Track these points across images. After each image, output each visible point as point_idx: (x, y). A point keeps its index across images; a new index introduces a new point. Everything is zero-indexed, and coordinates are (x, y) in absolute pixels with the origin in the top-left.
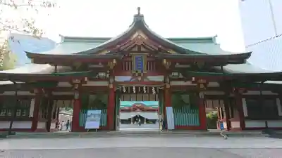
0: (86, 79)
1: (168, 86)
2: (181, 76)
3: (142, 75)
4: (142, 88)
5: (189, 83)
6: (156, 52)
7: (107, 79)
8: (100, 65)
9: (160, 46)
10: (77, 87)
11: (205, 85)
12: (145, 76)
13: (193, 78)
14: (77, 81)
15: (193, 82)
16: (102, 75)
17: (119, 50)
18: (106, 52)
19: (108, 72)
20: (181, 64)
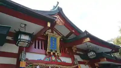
3: (56, 54)
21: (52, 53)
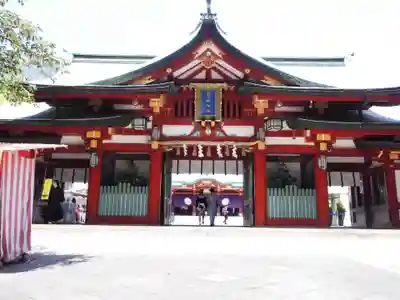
0: (110, 130)
1: (261, 146)
2: (286, 127)
3: (213, 124)
4: (214, 149)
5: (300, 141)
6: (240, 82)
7: (148, 132)
8: (136, 106)
9: (248, 71)
10: (94, 144)
11: (329, 144)
12: (218, 126)
13: (308, 133)
14: (94, 134)
15: (308, 139)
16: (139, 123)
17: (171, 78)
18: (146, 82)
19: (151, 118)
20: (285, 104)
21: (203, 124)
